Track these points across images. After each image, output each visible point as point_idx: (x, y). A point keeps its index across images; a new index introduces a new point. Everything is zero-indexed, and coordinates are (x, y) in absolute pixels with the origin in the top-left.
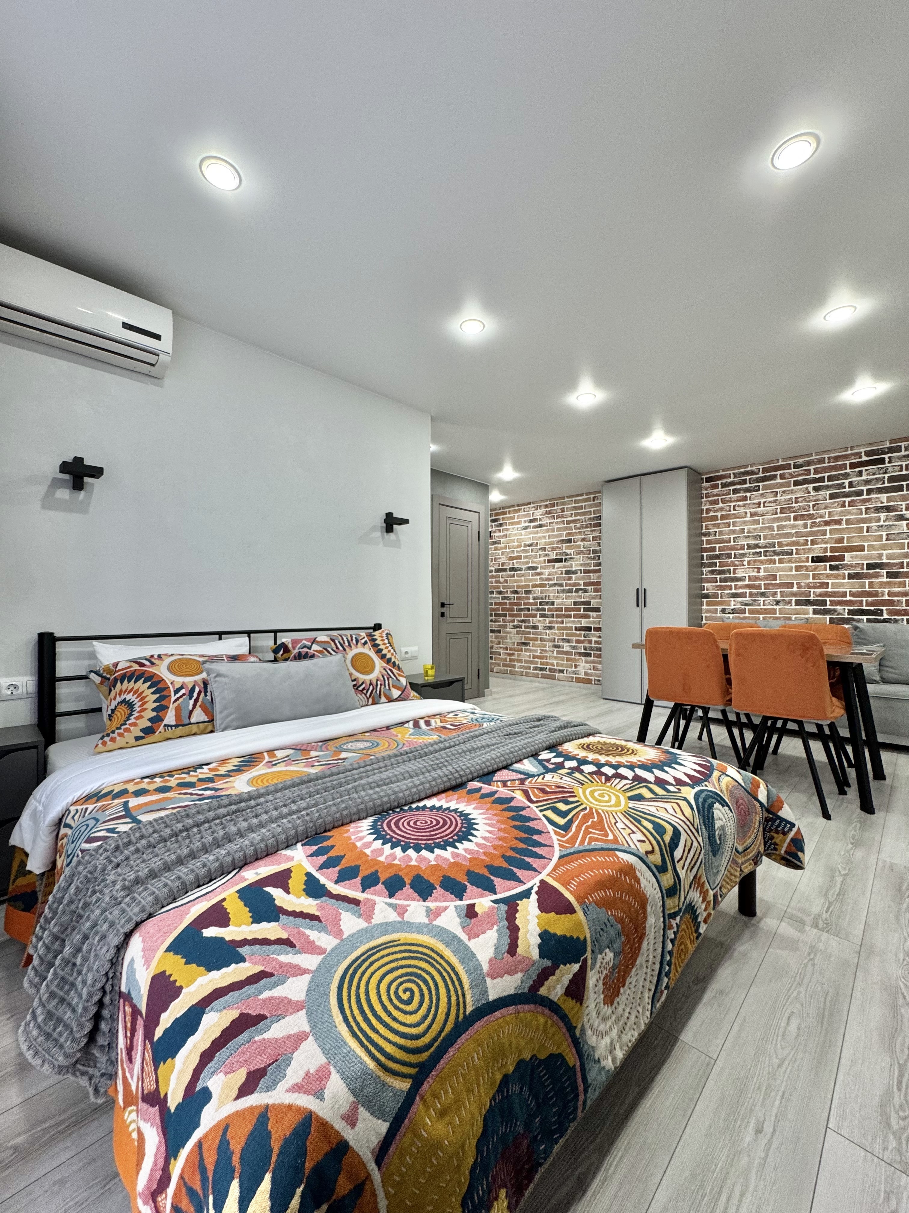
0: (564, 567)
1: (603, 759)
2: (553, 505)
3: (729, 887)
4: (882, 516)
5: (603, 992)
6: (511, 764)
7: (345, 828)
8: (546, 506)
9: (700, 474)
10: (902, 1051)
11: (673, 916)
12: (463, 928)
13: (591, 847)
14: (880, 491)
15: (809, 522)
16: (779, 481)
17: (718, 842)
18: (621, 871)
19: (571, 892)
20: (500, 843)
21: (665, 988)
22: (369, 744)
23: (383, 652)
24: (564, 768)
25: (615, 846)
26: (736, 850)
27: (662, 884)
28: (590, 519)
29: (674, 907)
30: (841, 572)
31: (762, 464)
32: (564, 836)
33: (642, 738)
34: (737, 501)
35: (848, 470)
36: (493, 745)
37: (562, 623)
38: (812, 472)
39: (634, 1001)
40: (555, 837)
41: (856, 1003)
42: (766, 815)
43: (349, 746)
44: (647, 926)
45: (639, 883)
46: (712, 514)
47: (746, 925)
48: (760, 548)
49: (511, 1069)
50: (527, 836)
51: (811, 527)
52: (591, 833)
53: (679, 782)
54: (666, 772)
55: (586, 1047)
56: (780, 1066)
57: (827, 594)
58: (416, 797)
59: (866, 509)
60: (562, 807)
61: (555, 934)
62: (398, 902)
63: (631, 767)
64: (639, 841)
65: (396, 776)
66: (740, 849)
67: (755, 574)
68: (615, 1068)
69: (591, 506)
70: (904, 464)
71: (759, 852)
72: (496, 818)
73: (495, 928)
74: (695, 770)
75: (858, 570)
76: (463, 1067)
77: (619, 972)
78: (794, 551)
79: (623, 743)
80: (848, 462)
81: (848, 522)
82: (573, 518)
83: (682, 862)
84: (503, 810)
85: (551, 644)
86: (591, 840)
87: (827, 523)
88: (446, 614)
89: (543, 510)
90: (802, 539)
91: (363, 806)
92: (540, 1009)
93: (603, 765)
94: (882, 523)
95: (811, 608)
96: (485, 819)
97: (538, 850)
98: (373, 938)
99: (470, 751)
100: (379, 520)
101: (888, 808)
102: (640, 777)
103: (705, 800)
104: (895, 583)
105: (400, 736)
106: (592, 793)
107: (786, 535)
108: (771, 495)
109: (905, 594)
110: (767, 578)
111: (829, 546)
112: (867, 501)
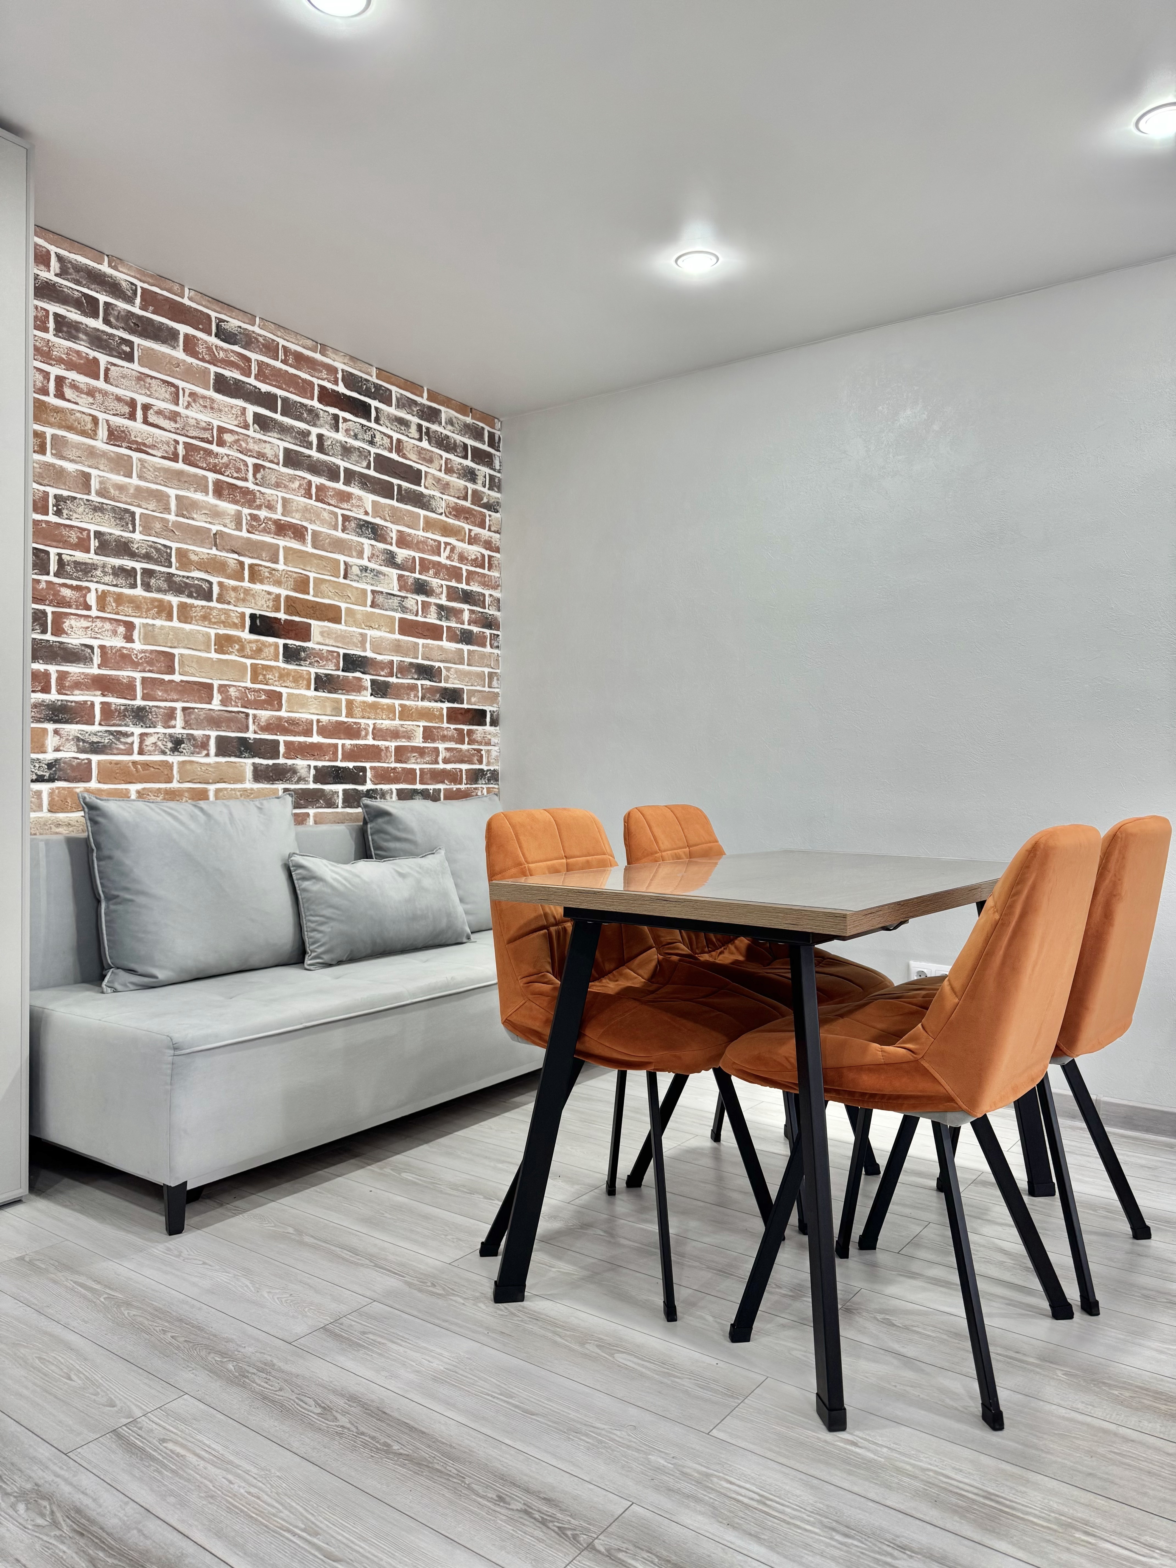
4: (367, 544)
14: (368, 483)
16: (182, 354)
30: (303, 668)
31: (143, 275)
34: (70, 365)
35: (316, 403)
38: (254, 369)
48: (133, 555)
51: (250, 528)
57: (279, 726)
59: (344, 518)
67: (118, 642)
70: (395, 437)
75: (331, 669)
78: (216, 590)
80: (313, 381)
81: (315, 539)
87: (281, 529)
90: (230, 558)
94: (366, 561)
104: (382, 708)
107: (199, 535)
108: (164, 392)
109: (395, 734)
110: (150, 662)
111: (284, 593)
112: (345, 497)
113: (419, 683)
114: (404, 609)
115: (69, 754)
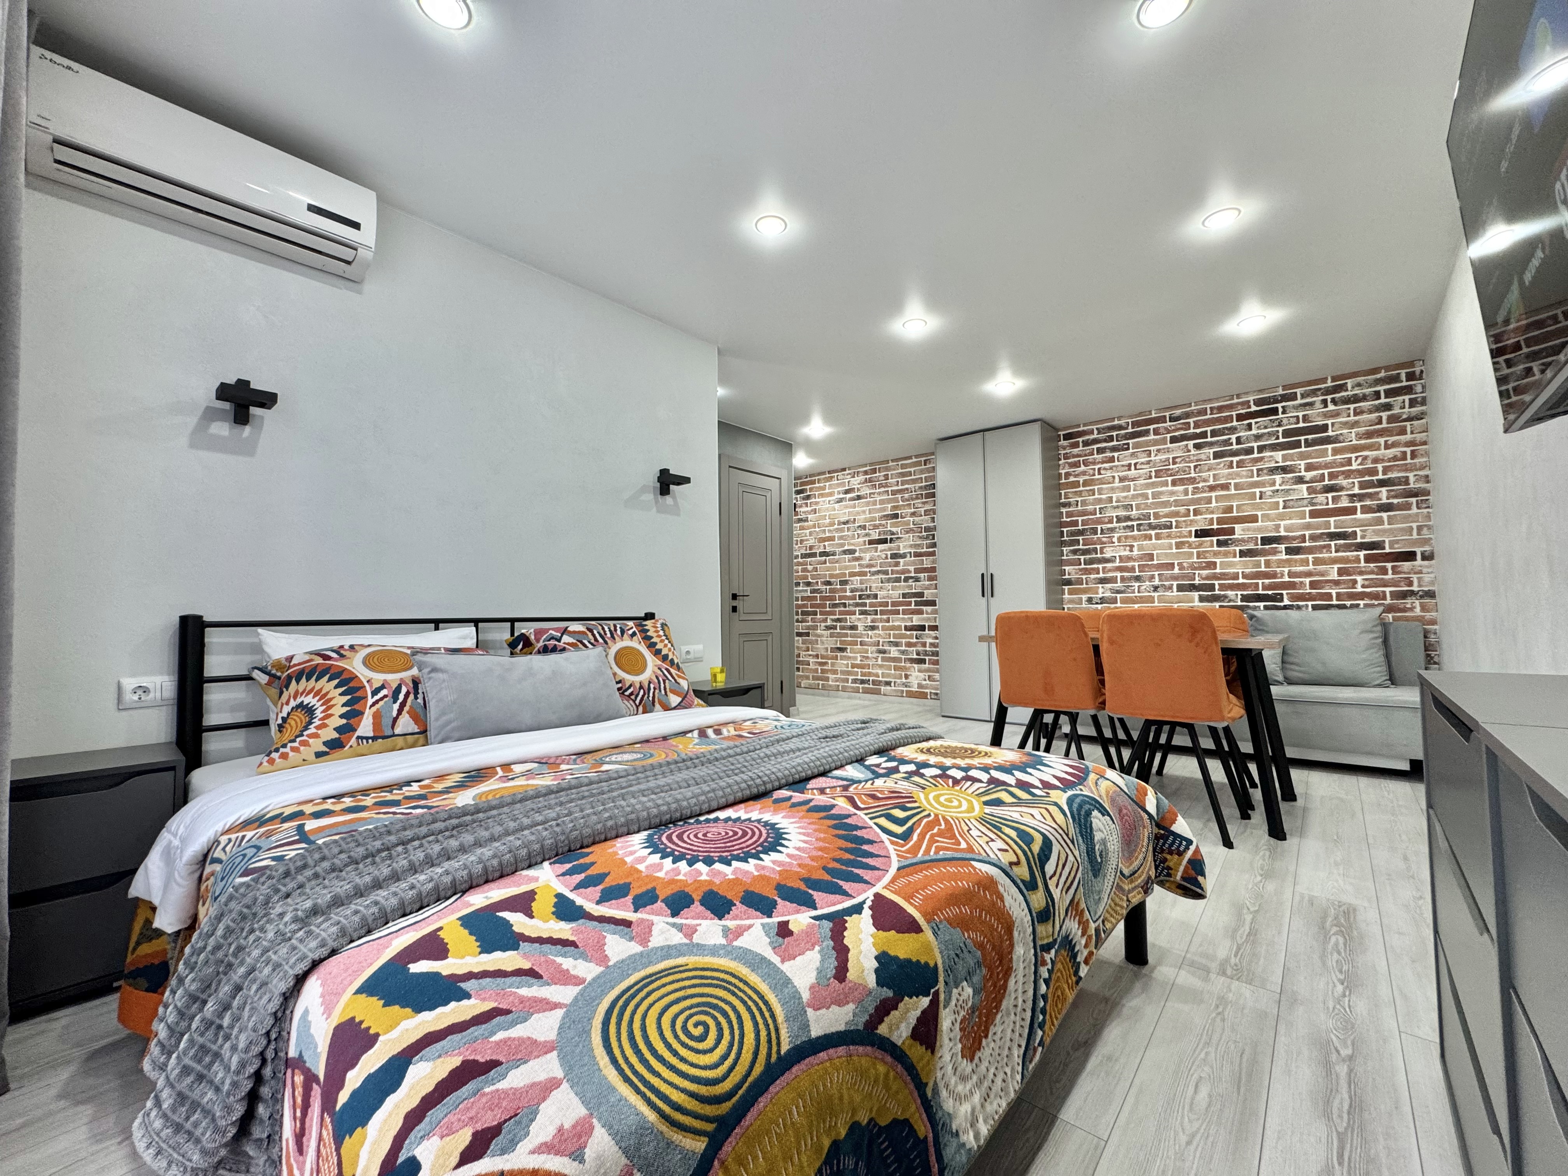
0: (890, 549)
1: (948, 762)
2: (874, 471)
3: (1114, 921)
4: (1278, 478)
5: (960, 1040)
6: (830, 771)
7: (608, 843)
8: (866, 473)
9: (1057, 430)
10: (1340, 1117)
11: (1047, 948)
12: (774, 948)
13: (939, 857)
14: (1274, 447)
15: (1190, 487)
16: (1152, 437)
17: (1099, 860)
18: (979, 884)
19: (915, 907)
20: (820, 853)
21: (1039, 1045)
22: (639, 756)
23: (657, 647)
24: (899, 772)
25: (969, 856)
26: (1121, 872)
27: (1031, 904)
28: (921, 488)
29: (1048, 937)
30: (1231, 548)
31: (1131, 417)
32: (903, 846)
33: (996, 740)
34: (1103, 462)
35: (1235, 423)
36: (805, 749)
37: (888, 621)
38: (1192, 425)
39: (998, 1058)
40: (891, 848)
41: (1280, 1063)
42: (1156, 830)
43: (613, 758)
44: (1015, 957)
45: (1003, 901)
46: (1072, 479)
47: (1136, 976)
48: (1132, 520)
49: (843, 1133)
50: (854, 846)
51: (1194, 493)
52: (938, 841)
53: (1046, 785)
54: (1030, 774)
55: (940, 1114)
56: (1189, 1143)
57: (1215, 577)
58: (705, 807)
59: (1258, 470)
60: (899, 814)
61: (896, 958)
62: (684, 921)
63: (986, 769)
64: (1000, 850)
65: (678, 782)
66: (1126, 872)
67: (1127, 553)
68: (978, 1146)
69: (922, 472)
70: (1301, 414)
71: (1149, 878)
72: (813, 827)
73: (817, 948)
74: (1066, 773)
75: (1251, 546)
76: (778, 1126)
77: (980, 1017)
78: (1174, 524)
79: (973, 746)
80: (1234, 413)
81: (1237, 486)
82: (900, 487)
83: (1055, 879)
84: (821, 818)
85: (874, 648)
86: (938, 849)
87: (1212, 488)
88: (740, 608)
89: (862, 478)
90: (1182, 509)
91: (633, 816)
92: (879, 1053)
93: (949, 768)
94: (1277, 487)
95: (1196, 595)
96: (798, 828)
97: (870, 861)
98: (650, 963)
99: (774, 755)
100: (651, 479)
101: (1302, 833)
102: (998, 780)
103: (1080, 806)
104: (1296, 561)
105: (681, 747)
106: (937, 798)
107: (1165, 504)
108: (1144, 455)
109: (1309, 574)
110: (1141, 558)
111: (1217, 516)
112: (1259, 460)
113: (1333, 543)
114: (1313, 504)
115: (1108, 594)
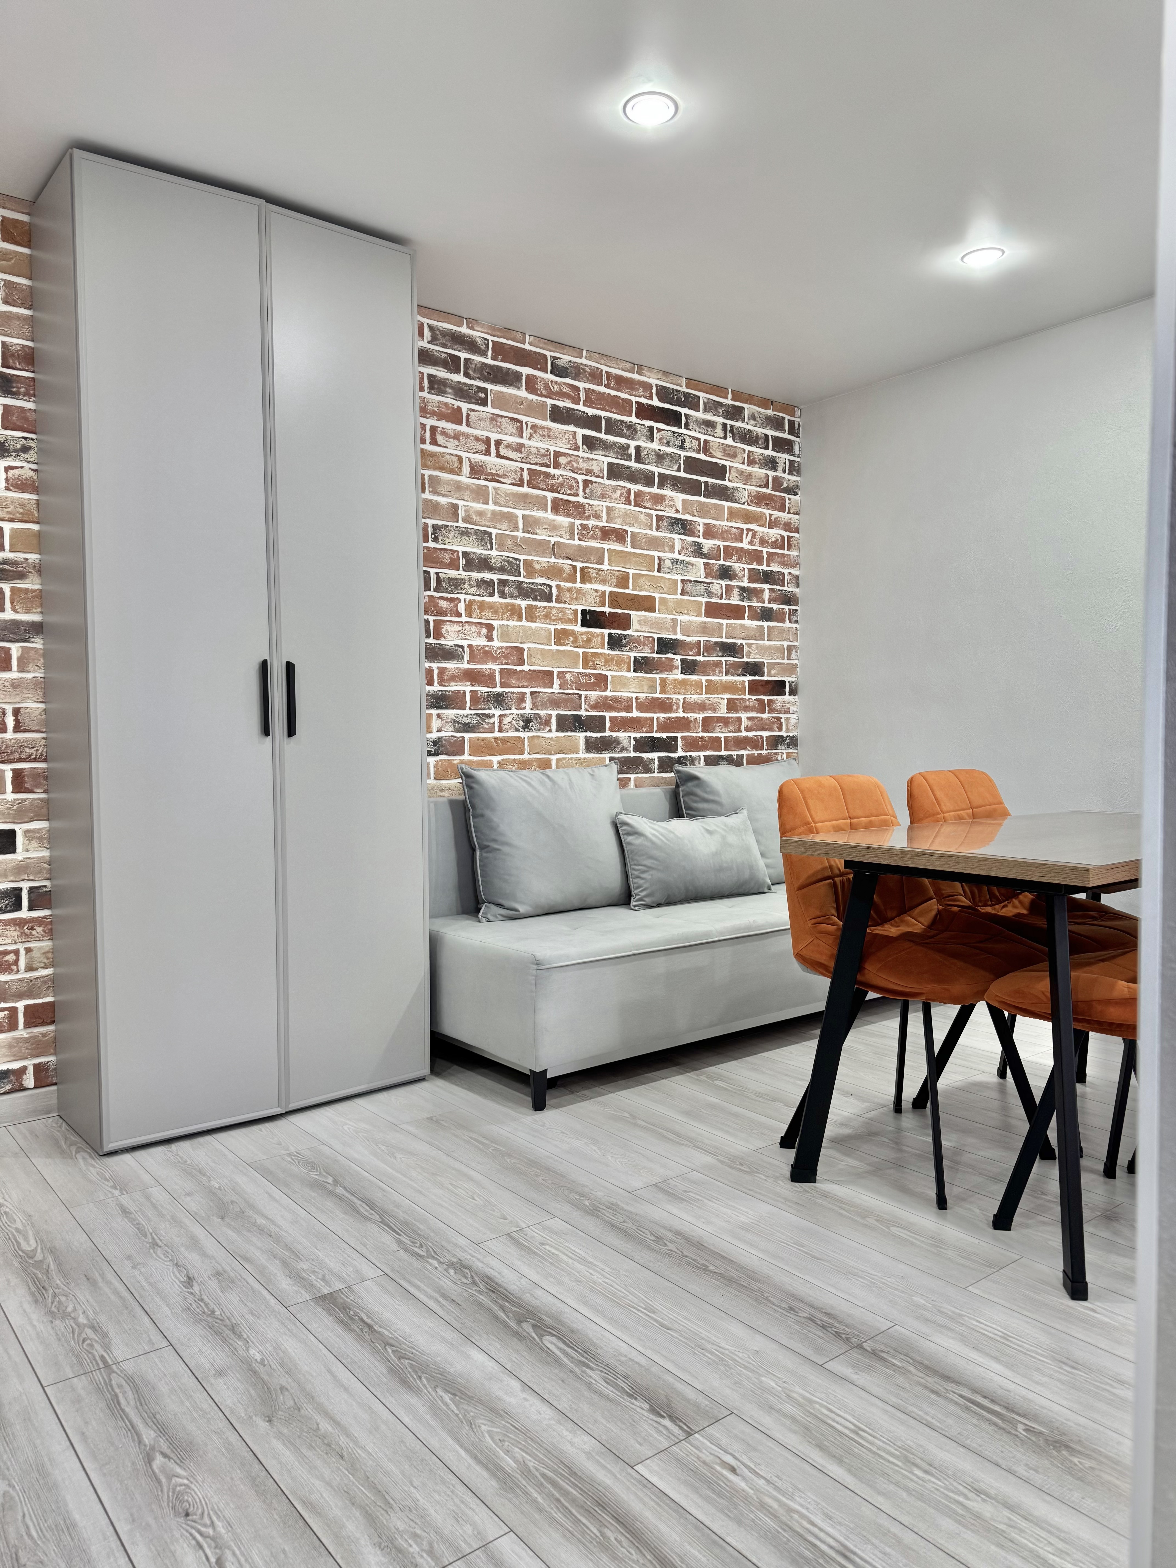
4: (677, 539)
15: (577, 524)
16: (525, 393)
30: (624, 653)
31: (490, 330)
35: (634, 419)
38: (582, 396)
48: (491, 569)
51: (581, 537)
57: (605, 704)
59: (658, 518)
67: (482, 642)
75: (647, 653)
78: (555, 591)
80: (634, 399)
81: (634, 540)
87: (606, 534)
90: (566, 564)
94: (676, 555)
95: (580, 737)
104: (691, 684)
107: (541, 547)
108: (512, 428)
109: (702, 707)
110: (506, 656)
111: (608, 589)
112: (658, 499)
113: (723, 659)
114: (710, 594)
115: (448, 733)
